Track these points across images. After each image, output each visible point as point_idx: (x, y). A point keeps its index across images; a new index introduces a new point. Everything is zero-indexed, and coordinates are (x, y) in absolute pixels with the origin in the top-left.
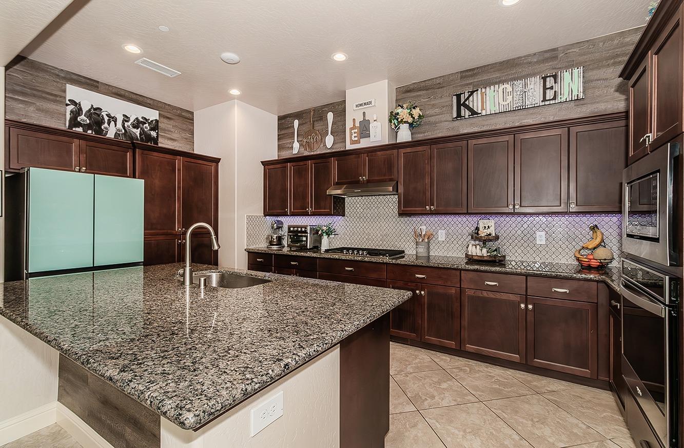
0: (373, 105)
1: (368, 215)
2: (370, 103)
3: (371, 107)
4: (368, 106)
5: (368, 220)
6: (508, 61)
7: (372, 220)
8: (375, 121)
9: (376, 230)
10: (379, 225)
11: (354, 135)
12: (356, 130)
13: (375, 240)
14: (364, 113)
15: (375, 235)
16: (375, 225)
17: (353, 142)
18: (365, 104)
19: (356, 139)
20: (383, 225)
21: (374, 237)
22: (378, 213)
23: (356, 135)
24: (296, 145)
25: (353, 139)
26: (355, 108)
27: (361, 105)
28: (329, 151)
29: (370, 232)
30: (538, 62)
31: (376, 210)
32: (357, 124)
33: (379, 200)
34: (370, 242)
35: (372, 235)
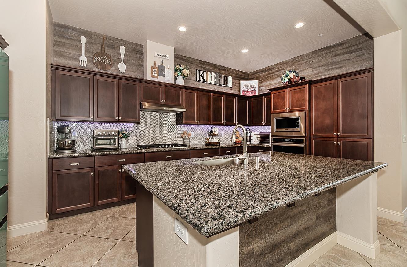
0: (168, 58)
1: (153, 124)
2: (167, 57)
3: (166, 59)
4: (165, 58)
5: (153, 127)
6: (214, 64)
7: (156, 127)
8: (168, 68)
9: (158, 133)
10: (160, 130)
11: (154, 72)
12: (156, 70)
13: (158, 139)
14: (162, 61)
15: (158, 136)
16: (158, 130)
17: (152, 76)
18: (163, 56)
19: (156, 75)
20: (163, 130)
21: (157, 137)
22: (159, 122)
23: (156, 72)
24: (83, 59)
25: (154, 74)
26: (156, 55)
27: (161, 55)
28: (121, 74)
29: (154, 134)
30: (221, 69)
31: (158, 121)
32: (157, 66)
33: (160, 115)
34: (155, 140)
35: (156, 136)
